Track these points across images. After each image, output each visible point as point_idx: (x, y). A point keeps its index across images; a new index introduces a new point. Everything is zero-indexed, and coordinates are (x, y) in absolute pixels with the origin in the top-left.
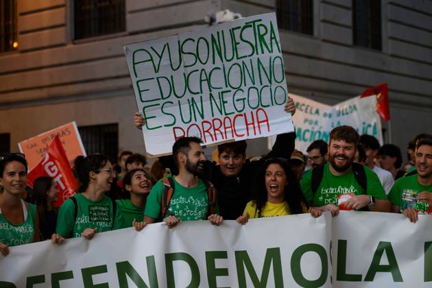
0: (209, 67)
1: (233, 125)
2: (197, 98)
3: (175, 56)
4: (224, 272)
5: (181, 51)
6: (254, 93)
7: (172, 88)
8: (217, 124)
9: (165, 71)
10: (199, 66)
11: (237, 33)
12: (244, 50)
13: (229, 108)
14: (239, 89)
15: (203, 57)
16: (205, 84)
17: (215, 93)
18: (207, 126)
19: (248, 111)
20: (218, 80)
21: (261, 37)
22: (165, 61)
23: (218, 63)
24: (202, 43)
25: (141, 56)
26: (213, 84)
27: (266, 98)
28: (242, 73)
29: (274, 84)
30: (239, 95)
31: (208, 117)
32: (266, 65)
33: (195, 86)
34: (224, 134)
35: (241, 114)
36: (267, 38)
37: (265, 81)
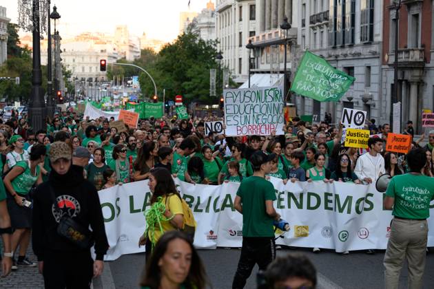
0: (254, 104)
1: (260, 129)
2: (248, 115)
3: (242, 97)
4: (331, 202)
5: (245, 95)
6: (270, 117)
7: (239, 110)
8: (254, 127)
9: (238, 103)
10: (251, 103)
11: (267, 92)
12: (269, 99)
13: (260, 121)
14: (265, 114)
15: (253, 99)
16: (252, 110)
17: (255, 115)
18: (250, 127)
19: (267, 124)
20: (257, 109)
21: (276, 95)
22: (238, 98)
23: (258, 103)
24: (253, 93)
25: (229, 95)
26: (255, 111)
27: (275, 120)
28: (267, 108)
29: (279, 115)
30: (265, 117)
31: (251, 124)
32: (277, 106)
33: (248, 111)
34: (256, 132)
35: (264, 124)
36: (278, 95)
37: (276, 113)
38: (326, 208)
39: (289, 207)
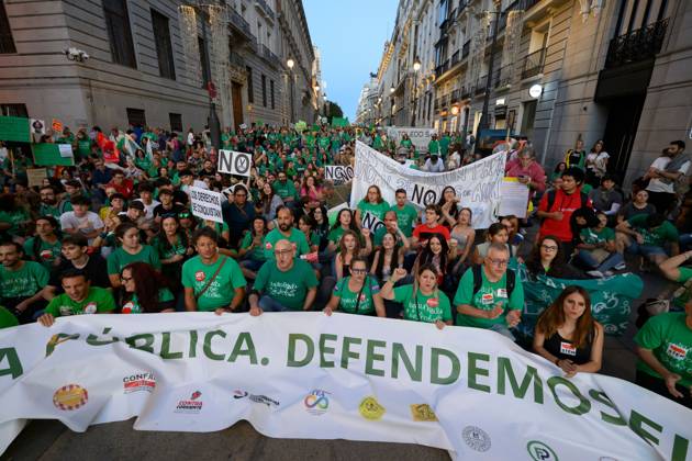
38: (472, 384)
39: (394, 375)
